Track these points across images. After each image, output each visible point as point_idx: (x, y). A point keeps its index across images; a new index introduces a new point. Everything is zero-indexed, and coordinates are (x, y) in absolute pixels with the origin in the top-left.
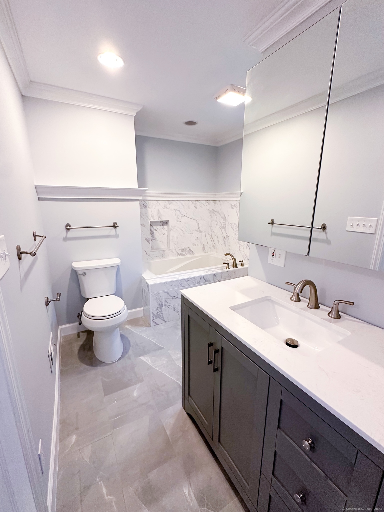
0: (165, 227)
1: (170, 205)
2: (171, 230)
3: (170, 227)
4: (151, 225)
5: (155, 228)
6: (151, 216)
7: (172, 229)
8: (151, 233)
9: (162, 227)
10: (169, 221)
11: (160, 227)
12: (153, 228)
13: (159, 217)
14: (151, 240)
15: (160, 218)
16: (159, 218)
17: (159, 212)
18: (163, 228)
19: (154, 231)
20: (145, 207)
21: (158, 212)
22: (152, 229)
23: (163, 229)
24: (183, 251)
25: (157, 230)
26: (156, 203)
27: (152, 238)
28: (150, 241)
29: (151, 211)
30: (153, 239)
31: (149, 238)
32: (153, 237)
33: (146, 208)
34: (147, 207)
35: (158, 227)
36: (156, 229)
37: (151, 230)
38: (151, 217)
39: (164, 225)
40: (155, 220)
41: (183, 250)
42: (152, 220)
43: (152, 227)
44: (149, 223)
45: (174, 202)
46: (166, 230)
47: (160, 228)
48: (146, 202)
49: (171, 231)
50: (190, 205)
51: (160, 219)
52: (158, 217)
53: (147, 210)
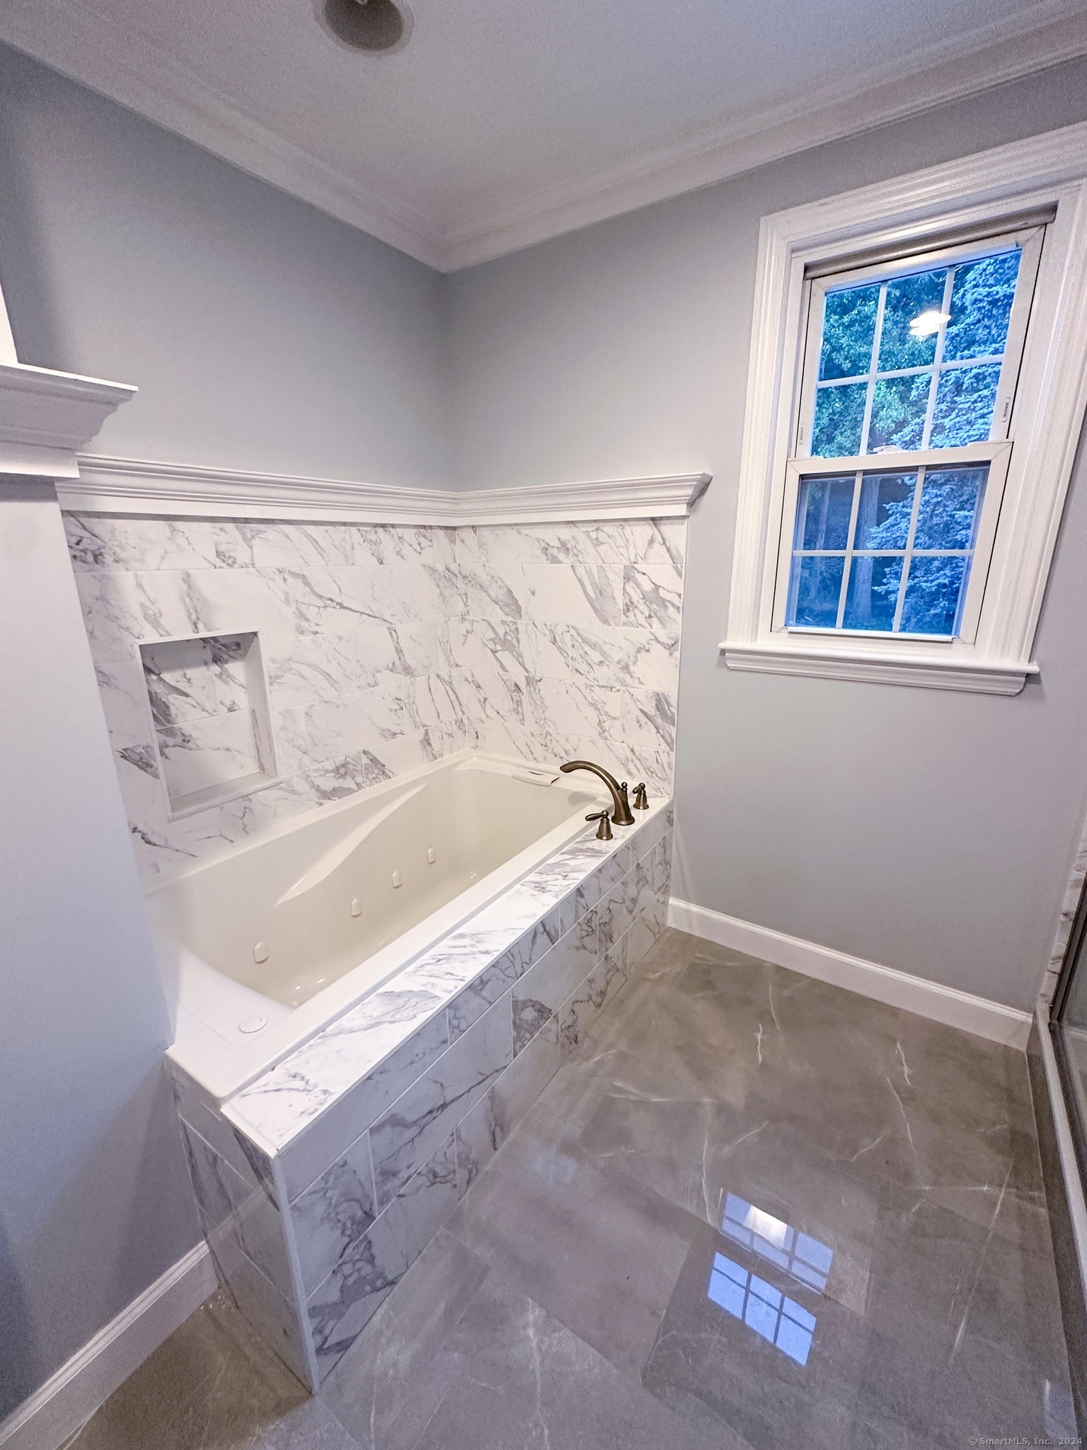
0: (236, 668)
1: (251, 548)
2: (271, 684)
3: (268, 668)
4: (148, 670)
5: (173, 683)
6: (146, 616)
7: (277, 677)
8: (154, 715)
9: (215, 669)
10: (255, 634)
11: (203, 669)
12: (161, 680)
13: (194, 616)
14: (162, 754)
15: (200, 625)
16: (195, 624)
17: (190, 587)
18: (220, 676)
19: (173, 700)
20: (90, 558)
21: (184, 587)
22: (159, 689)
23: (226, 682)
24: (343, 776)
25: (187, 690)
26: (168, 533)
27: (163, 737)
28: (159, 762)
29: (139, 585)
30: (170, 741)
31: (147, 747)
32: (170, 732)
33: (96, 566)
34: (108, 559)
35: (190, 673)
36: (178, 685)
37: (154, 699)
38: (145, 623)
39: (226, 657)
40: (170, 635)
41: (342, 771)
42: (152, 638)
43: (154, 677)
44: (133, 657)
45: (271, 532)
46: (242, 686)
47: (201, 676)
48: (93, 523)
49: (275, 686)
50: (353, 548)
51: (205, 626)
52: (189, 618)
53: (108, 577)
